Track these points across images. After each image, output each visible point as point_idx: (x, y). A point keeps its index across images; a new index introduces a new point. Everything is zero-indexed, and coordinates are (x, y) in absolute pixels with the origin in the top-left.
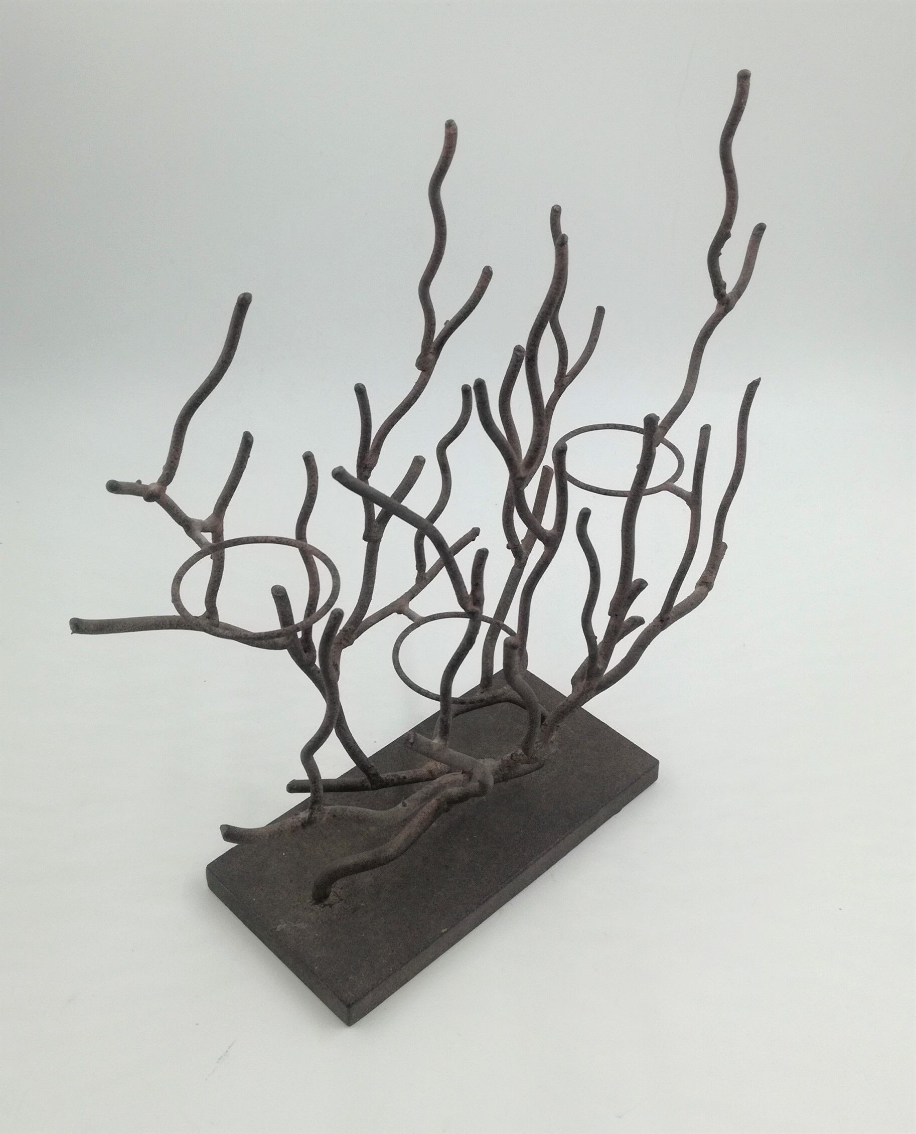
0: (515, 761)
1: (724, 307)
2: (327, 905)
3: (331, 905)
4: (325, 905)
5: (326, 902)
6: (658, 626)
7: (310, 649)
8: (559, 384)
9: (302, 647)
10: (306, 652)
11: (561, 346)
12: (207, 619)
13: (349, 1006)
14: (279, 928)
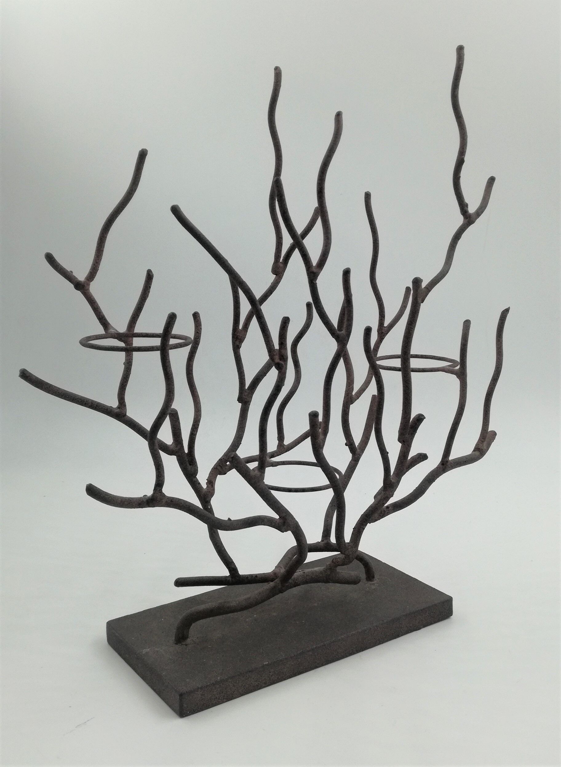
0: (335, 563)
1: (467, 220)
2: (184, 645)
3: (186, 645)
4: (182, 645)
5: (184, 643)
6: (440, 468)
7: (193, 462)
8: (380, 332)
9: (187, 460)
10: (190, 465)
11: (379, 303)
12: (119, 409)
13: (181, 695)
14: (144, 651)
